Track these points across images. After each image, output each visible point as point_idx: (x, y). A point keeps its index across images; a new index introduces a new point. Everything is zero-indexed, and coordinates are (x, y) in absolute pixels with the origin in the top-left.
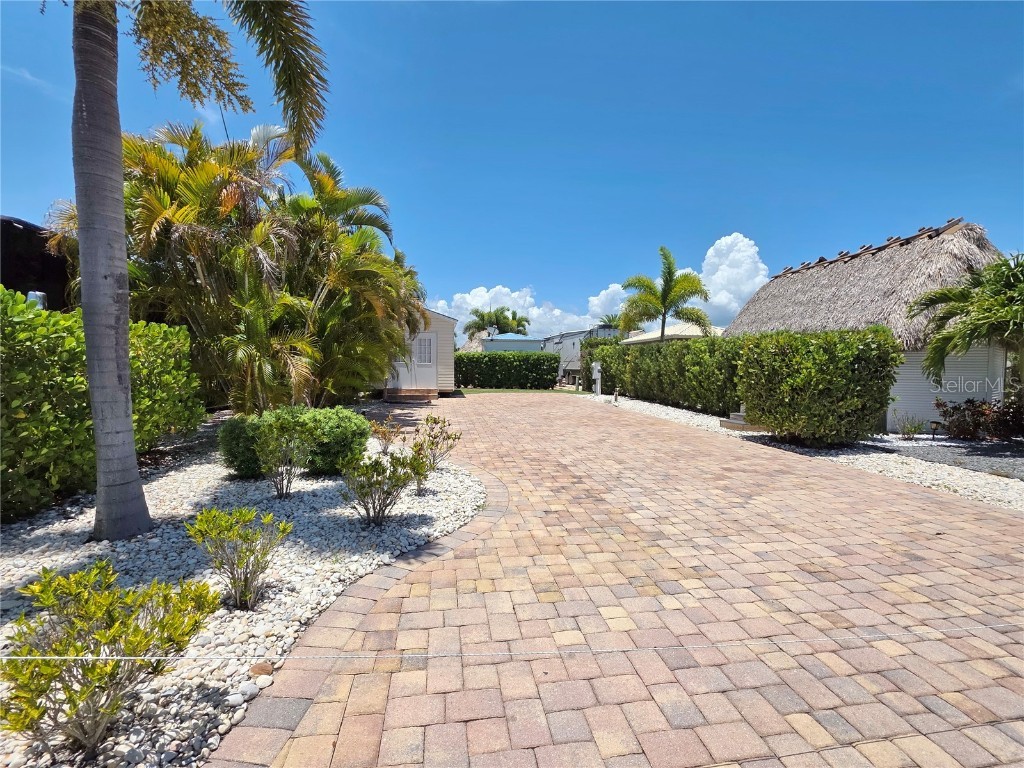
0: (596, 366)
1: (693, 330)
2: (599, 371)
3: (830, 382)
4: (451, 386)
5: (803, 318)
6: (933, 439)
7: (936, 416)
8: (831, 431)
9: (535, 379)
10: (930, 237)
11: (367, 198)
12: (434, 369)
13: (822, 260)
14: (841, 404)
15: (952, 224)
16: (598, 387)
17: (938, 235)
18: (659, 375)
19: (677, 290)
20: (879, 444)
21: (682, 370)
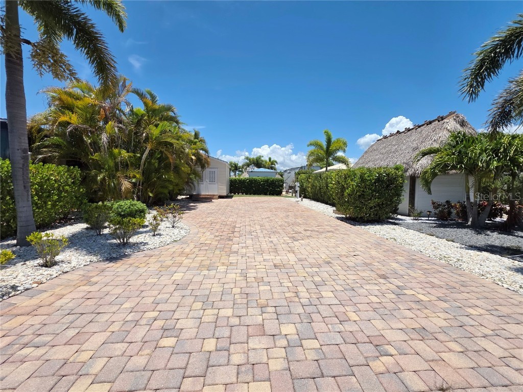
0: (298, 184)
1: (342, 166)
2: (298, 187)
3: (363, 191)
4: (224, 193)
5: (382, 161)
6: (428, 220)
7: (431, 208)
8: (366, 214)
9: (271, 190)
10: (439, 121)
11: (169, 109)
12: (216, 186)
13: (398, 132)
14: (369, 201)
15: (451, 114)
16: (298, 194)
17: (442, 120)
18: (320, 189)
19: (332, 147)
20: (396, 222)
21: (327, 186)
